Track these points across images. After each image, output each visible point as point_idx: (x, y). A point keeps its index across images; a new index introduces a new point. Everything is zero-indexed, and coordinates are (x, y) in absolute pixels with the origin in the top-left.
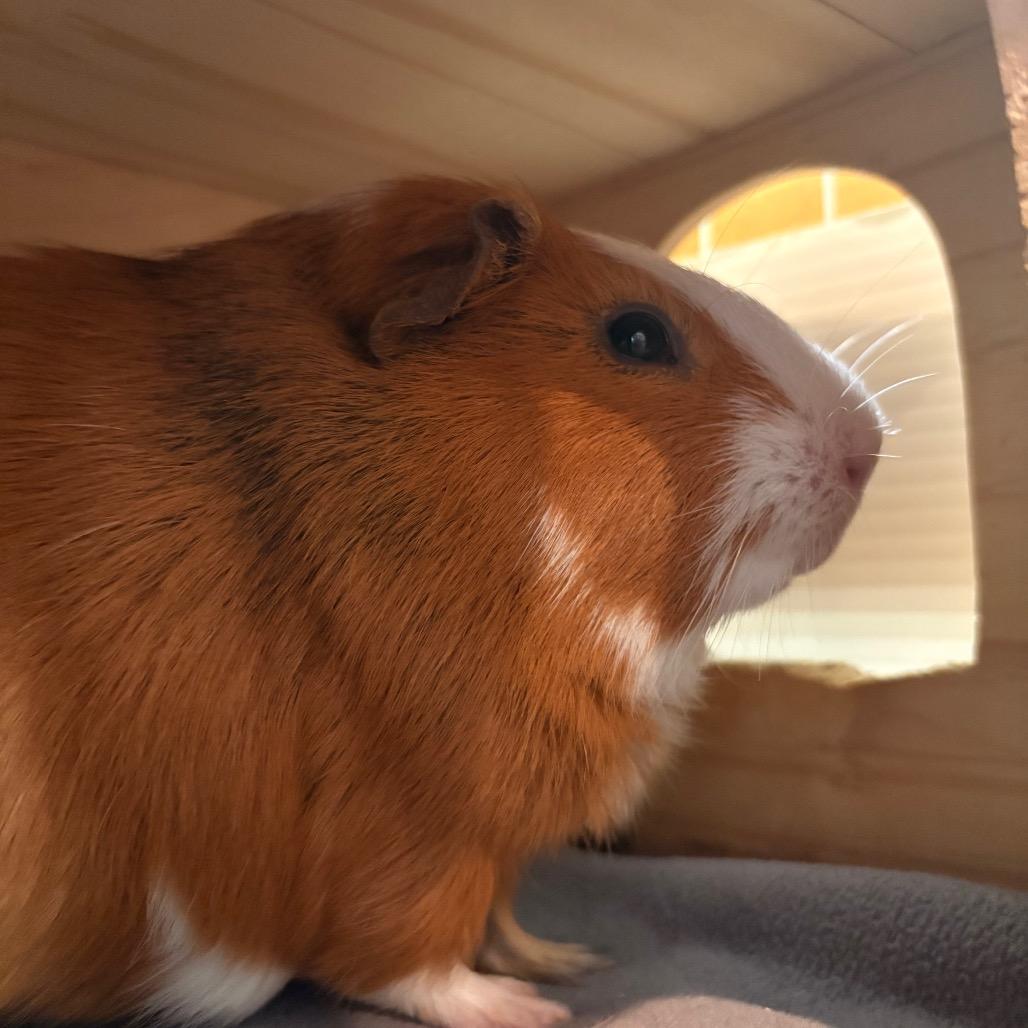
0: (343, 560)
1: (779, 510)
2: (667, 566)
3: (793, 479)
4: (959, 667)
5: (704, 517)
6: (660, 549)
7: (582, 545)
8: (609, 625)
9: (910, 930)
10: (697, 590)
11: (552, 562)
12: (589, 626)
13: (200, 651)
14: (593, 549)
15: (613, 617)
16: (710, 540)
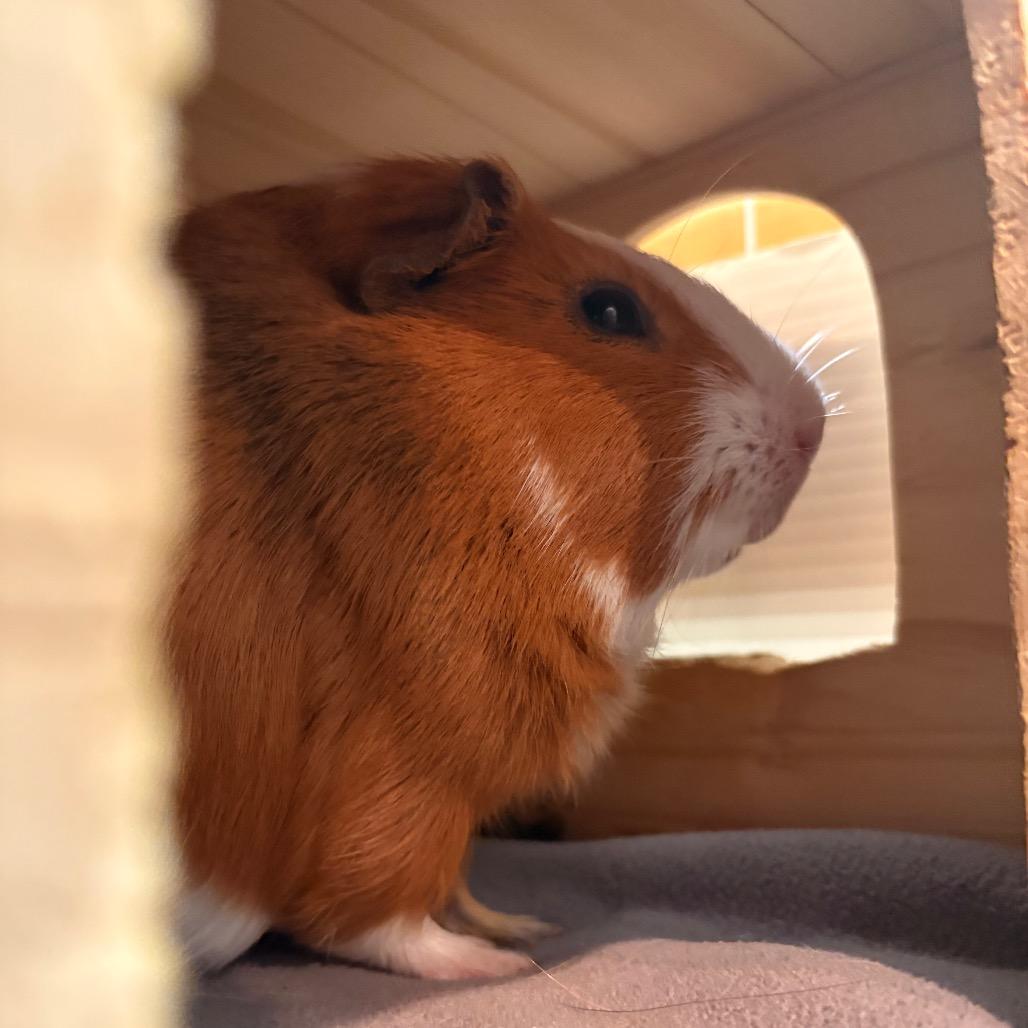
0: (349, 494)
1: (740, 475)
2: (638, 524)
3: (751, 447)
4: (879, 647)
5: (674, 477)
6: (634, 506)
7: (567, 497)
8: (589, 577)
9: (844, 872)
10: (666, 548)
11: (541, 512)
12: (572, 576)
13: (209, 578)
14: (575, 502)
15: (592, 570)
16: (678, 499)
